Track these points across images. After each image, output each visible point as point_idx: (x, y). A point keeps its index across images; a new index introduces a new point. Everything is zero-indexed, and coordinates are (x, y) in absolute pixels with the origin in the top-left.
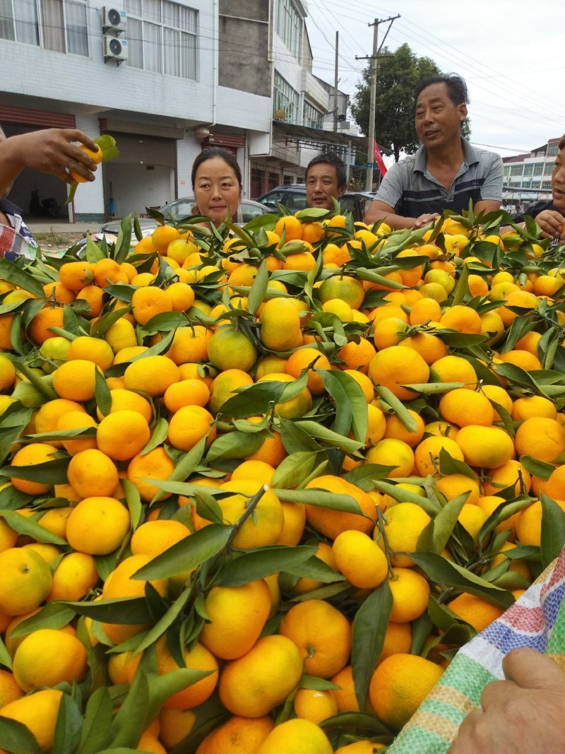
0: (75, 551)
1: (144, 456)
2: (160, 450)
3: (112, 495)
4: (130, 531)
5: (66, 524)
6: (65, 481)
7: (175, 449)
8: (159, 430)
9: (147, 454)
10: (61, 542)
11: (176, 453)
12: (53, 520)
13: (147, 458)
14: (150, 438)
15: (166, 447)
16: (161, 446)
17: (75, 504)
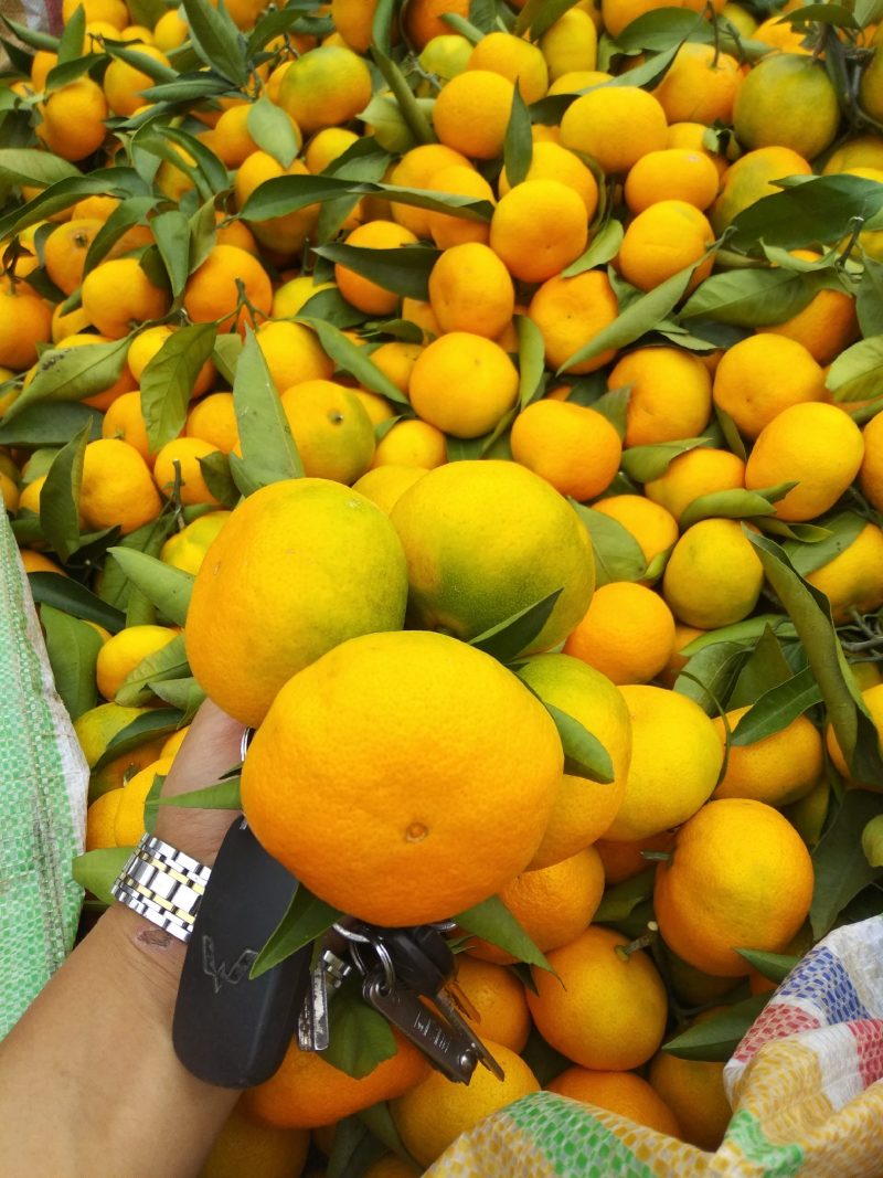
0: (418, 417)
1: (568, 279)
2: (598, 277)
3: (497, 338)
4: (515, 407)
5: (411, 369)
6: (424, 295)
7: (627, 282)
8: (603, 238)
9: (574, 277)
10: (398, 397)
11: (628, 288)
12: (391, 360)
13: (573, 285)
14: (585, 250)
15: (611, 272)
16: (602, 268)
17: (433, 338)
